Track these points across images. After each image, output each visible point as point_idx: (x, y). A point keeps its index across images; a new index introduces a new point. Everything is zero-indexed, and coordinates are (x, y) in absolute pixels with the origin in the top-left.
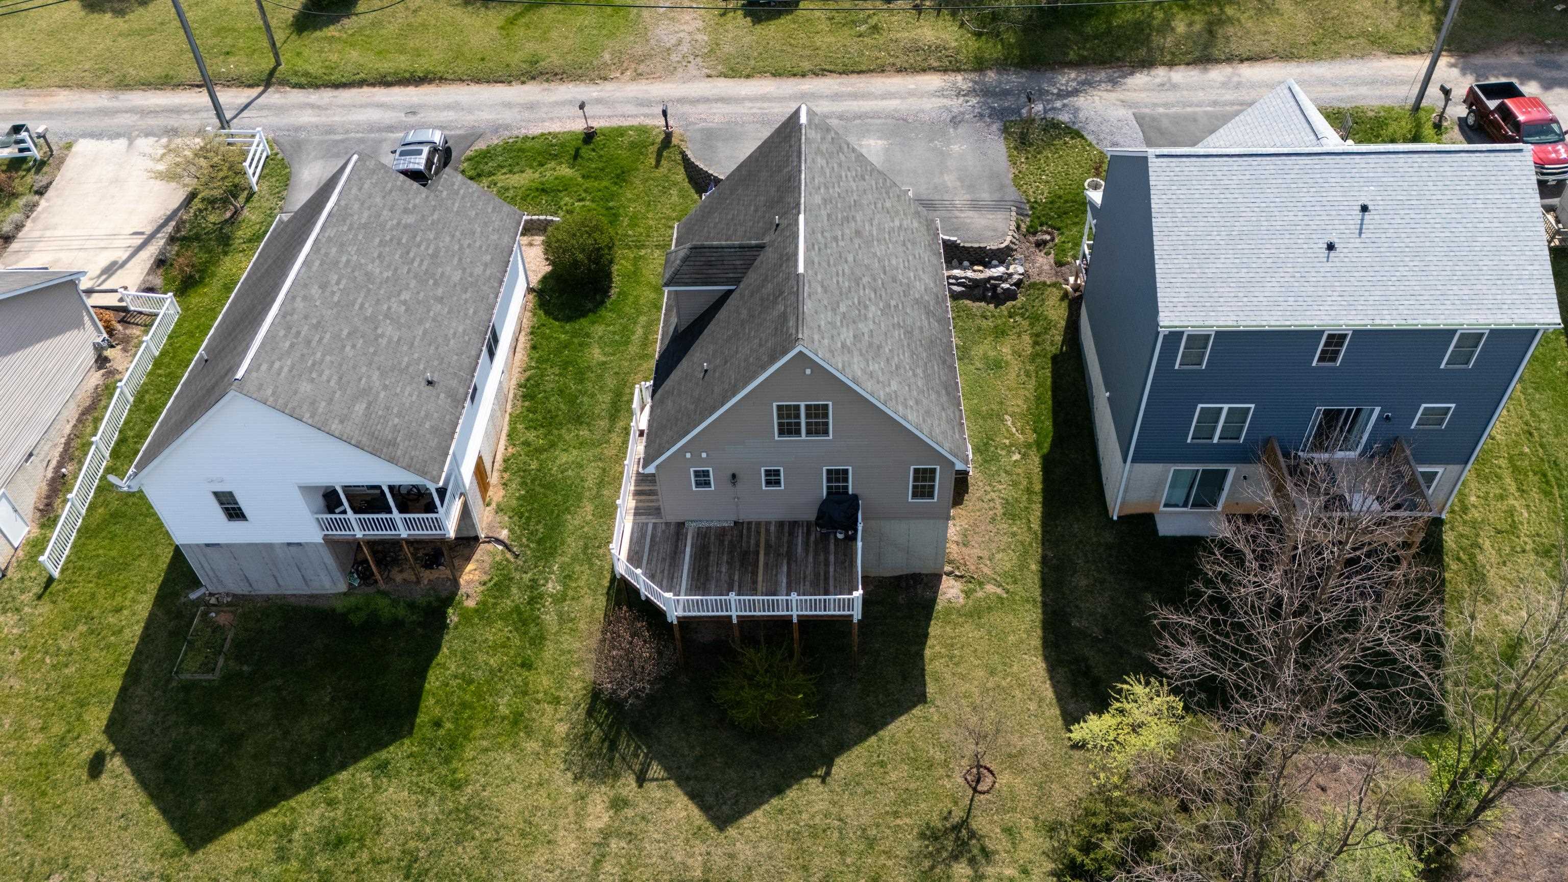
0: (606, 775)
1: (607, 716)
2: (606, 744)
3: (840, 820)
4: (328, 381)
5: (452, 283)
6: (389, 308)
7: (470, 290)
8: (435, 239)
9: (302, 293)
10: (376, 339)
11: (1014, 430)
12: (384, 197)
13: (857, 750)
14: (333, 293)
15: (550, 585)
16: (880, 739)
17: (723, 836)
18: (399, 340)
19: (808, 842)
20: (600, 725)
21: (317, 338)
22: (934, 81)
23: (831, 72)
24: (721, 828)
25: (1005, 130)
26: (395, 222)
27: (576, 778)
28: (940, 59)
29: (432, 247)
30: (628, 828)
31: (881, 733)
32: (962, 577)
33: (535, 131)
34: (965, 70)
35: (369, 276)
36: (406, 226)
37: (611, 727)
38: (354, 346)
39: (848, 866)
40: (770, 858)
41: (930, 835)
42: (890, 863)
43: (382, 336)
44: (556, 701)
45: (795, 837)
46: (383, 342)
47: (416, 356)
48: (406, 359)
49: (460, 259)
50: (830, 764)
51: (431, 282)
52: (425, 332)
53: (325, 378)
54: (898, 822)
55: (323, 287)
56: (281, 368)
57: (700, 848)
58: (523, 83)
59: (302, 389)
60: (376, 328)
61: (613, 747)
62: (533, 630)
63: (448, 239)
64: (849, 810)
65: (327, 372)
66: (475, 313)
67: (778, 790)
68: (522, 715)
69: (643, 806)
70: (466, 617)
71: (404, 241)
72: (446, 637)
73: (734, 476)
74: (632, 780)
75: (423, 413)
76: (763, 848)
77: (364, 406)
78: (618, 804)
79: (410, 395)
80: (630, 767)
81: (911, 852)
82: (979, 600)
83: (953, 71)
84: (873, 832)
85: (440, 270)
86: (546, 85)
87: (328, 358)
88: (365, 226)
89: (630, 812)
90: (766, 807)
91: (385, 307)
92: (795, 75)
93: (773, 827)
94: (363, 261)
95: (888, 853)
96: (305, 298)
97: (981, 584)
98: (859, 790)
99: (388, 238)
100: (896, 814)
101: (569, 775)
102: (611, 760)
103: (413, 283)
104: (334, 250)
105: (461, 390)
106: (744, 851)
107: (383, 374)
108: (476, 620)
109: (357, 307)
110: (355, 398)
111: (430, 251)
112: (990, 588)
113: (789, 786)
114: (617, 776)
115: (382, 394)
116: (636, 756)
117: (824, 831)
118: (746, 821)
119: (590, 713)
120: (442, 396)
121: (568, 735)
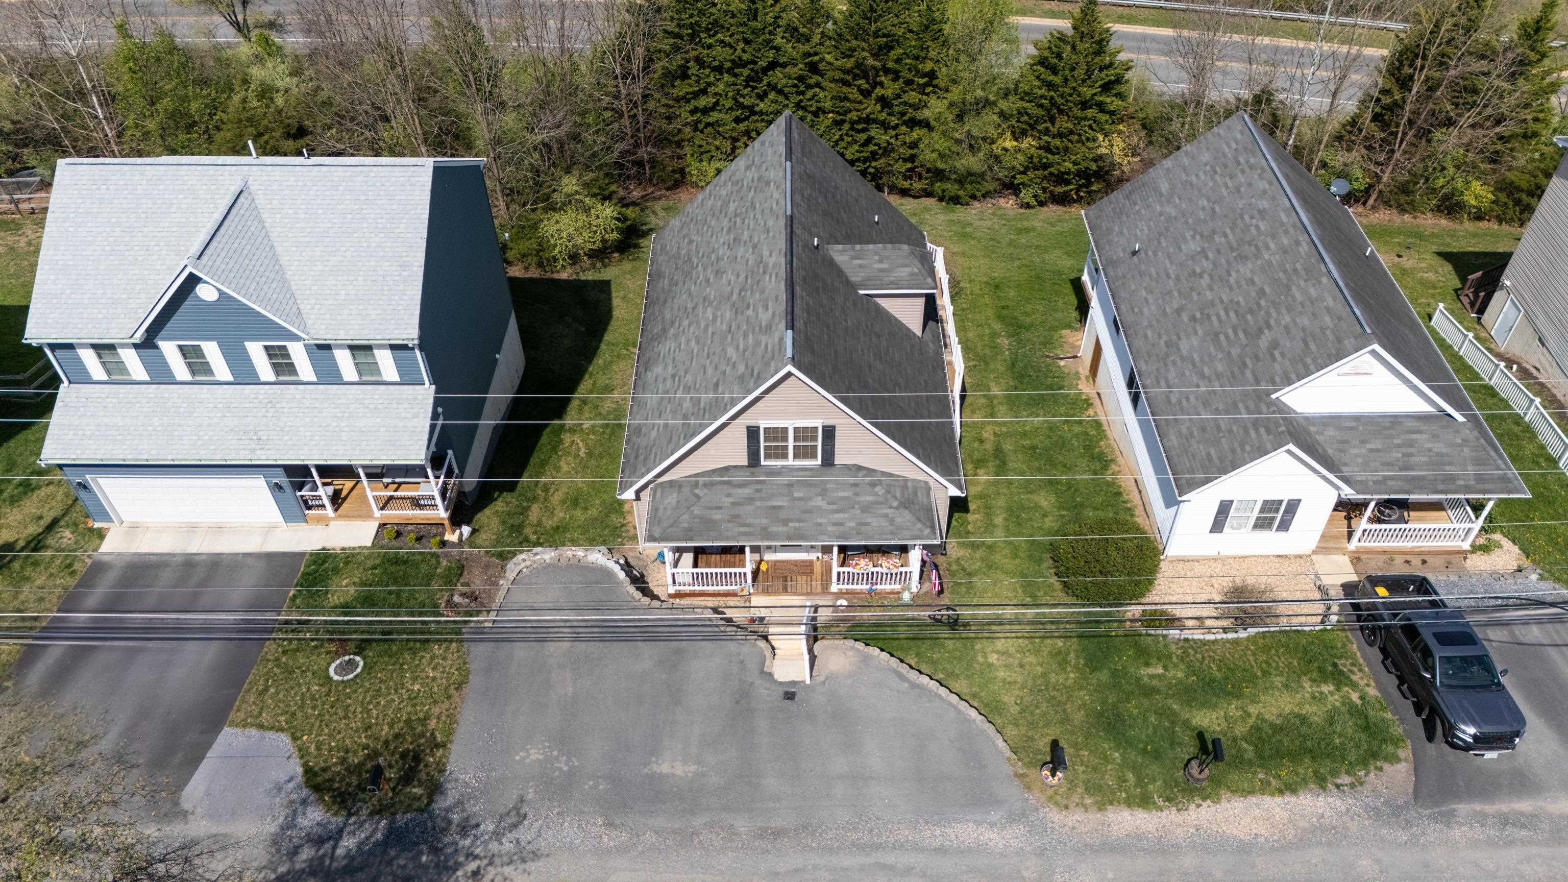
4: (1197, 175)
5: (1182, 334)
6: (1207, 258)
7: (1164, 349)
8: (1229, 353)
9: (1270, 192)
10: (1195, 230)
12: (1304, 330)
14: (1252, 218)
18: (1180, 249)
21: (1230, 184)
26: (1272, 322)
29: (1224, 343)
35: (1243, 258)
36: (1260, 331)
38: (1203, 209)
43: (1193, 237)
46: (1188, 235)
47: (1160, 254)
48: (1164, 244)
49: (1194, 364)
51: (1198, 315)
52: (1168, 276)
53: (1201, 174)
55: (1262, 213)
56: (1229, 147)
59: (1206, 155)
60: (1202, 236)
63: (1220, 368)
65: (1203, 177)
66: (1146, 336)
71: (1249, 317)
75: (1125, 231)
77: (1163, 190)
79: (1142, 230)
85: (1200, 332)
87: (1211, 184)
88: (1288, 287)
91: (1210, 255)
94: (1259, 262)
96: (1265, 192)
99: (1263, 303)
103: (1209, 295)
104: (1286, 241)
105: (1112, 274)
107: (1170, 219)
109: (1228, 231)
110: (1173, 188)
111: (1222, 337)
115: (1158, 208)
120: (1122, 254)
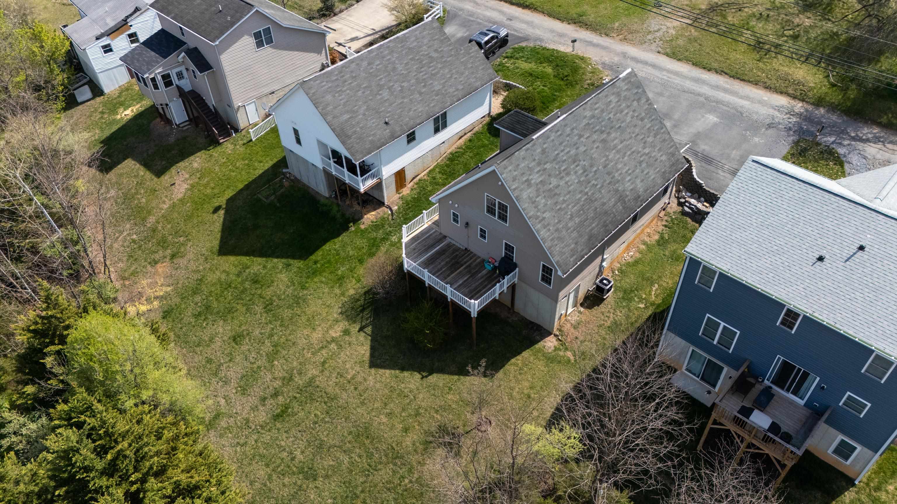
0: (351, 319)
1: (370, 298)
2: (361, 308)
3: (414, 397)
4: (341, 100)
5: (432, 89)
6: (393, 86)
7: (439, 96)
8: (440, 68)
9: (358, 62)
10: (376, 95)
11: (653, 293)
12: (430, 41)
13: (446, 376)
14: (372, 68)
15: (394, 237)
16: (459, 379)
17: (368, 370)
18: (386, 100)
19: (395, 396)
20: (365, 300)
21: (350, 82)
22: (783, 101)
23: (726, 74)
24: (371, 367)
25: (796, 143)
26: (426, 53)
27: (341, 313)
28: (796, 90)
29: (436, 71)
30: (342, 343)
31: (462, 377)
32: (560, 341)
33: (551, 46)
34: (807, 102)
35: (394, 69)
36: (431, 57)
37: (368, 303)
38: (363, 93)
39: (401, 416)
40: (377, 391)
41: (443, 430)
42: (417, 427)
43: (380, 95)
44: (359, 281)
45: (392, 390)
46: (379, 97)
47: (389, 110)
48: (383, 109)
49: (446, 82)
50: (430, 374)
51: (423, 84)
52: (402, 102)
53: (340, 98)
54: (435, 415)
55: (369, 64)
56: (325, 85)
57: (358, 368)
58: (569, 24)
59: (327, 97)
60: (380, 90)
61: (362, 311)
62: (374, 249)
63: (447, 71)
64: (421, 396)
65: (343, 96)
66: (433, 106)
67: (403, 369)
68: (344, 278)
69: (354, 339)
70: (358, 230)
71: (424, 62)
72: (344, 234)
73: (467, 224)
74: (358, 327)
75: (373, 133)
76: (378, 386)
77: (348, 116)
78: (346, 332)
79: (373, 123)
80: (361, 322)
81: (429, 430)
82: (558, 355)
83: (799, 100)
84: (422, 411)
85: (431, 82)
86: (578, 28)
87: (348, 91)
88: (410, 49)
89: (347, 338)
90: (393, 371)
91: (392, 84)
92: (704, 68)
93: (388, 381)
94: (397, 62)
95: (420, 424)
96: (358, 64)
97: (566, 349)
98: (433, 392)
99: (417, 58)
100: (437, 412)
101: (340, 310)
102: (358, 315)
103: (413, 81)
104: (387, 52)
105: (399, 133)
106: (371, 381)
107: (368, 109)
108: (359, 234)
109: (378, 78)
110: (348, 112)
111: (433, 72)
112: (569, 354)
113: (407, 370)
114: (355, 322)
115: (360, 117)
116: (367, 319)
117: (405, 396)
118: (381, 371)
119: (365, 293)
120: (388, 131)
121: (352, 295)
